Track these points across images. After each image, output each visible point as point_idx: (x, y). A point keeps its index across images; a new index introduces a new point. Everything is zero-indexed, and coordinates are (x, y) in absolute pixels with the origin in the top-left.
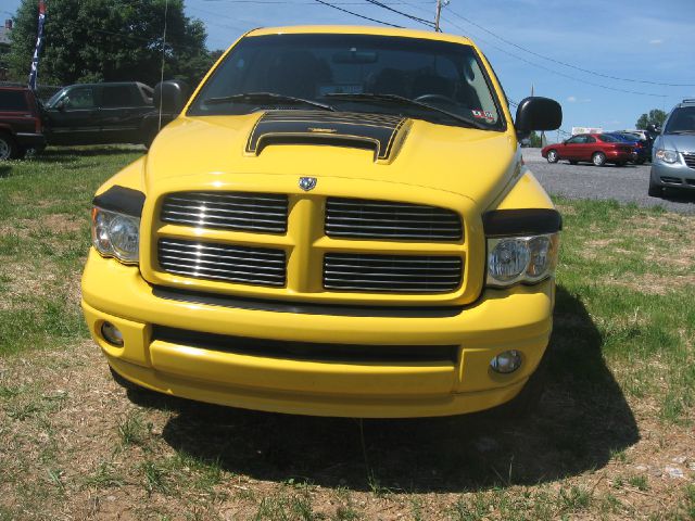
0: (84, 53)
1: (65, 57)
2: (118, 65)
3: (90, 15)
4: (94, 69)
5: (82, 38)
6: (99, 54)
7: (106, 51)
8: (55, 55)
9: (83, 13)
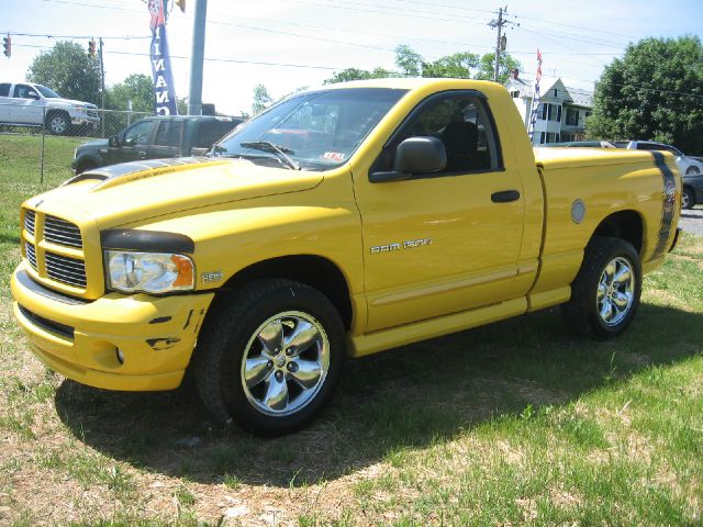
0: (656, 115)
1: (638, 119)
2: (690, 124)
3: (664, 75)
4: (665, 130)
5: (655, 100)
6: (671, 114)
7: (678, 112)
8: (628, 117)
9: (657, 75)
